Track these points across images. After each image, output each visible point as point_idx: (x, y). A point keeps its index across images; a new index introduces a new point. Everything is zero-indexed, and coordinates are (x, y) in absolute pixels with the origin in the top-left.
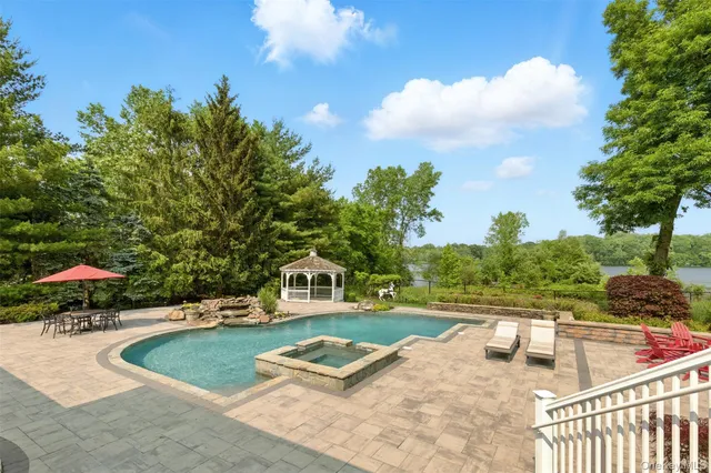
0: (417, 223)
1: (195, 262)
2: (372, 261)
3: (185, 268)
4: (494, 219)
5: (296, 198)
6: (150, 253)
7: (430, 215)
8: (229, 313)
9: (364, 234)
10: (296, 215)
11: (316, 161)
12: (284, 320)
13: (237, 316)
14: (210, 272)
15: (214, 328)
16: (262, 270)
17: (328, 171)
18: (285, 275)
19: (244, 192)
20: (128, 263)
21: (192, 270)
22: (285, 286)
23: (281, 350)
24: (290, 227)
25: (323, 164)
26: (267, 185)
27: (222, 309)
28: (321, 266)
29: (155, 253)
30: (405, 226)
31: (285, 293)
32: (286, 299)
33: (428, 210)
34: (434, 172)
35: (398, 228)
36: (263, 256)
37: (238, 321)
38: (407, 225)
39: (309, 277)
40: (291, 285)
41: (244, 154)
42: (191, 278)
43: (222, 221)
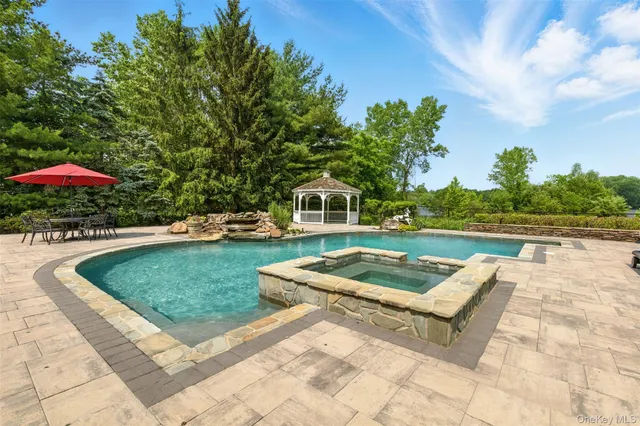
0: (422, 158)
1: (206, 181)
2: (379, 193)
3: (196, 187)
4: (498, 156)
5: (308, 118)
6: (161, 170)
7: (435, 150)
8: (236, 226)
9: (372, 164)
11: (329, 79)
12: (298, 235)
13: (245, 230)
14: (221, 191)
15: (217, 241)
16: (274, 192)
17: (341, 90)
18: (297, 197)
19: (255, 109)
20: (138, 179)
21: (204, 190)
22: (297, 209)
23: (300, 261)
24: (302, 147)
25: (336, 82)
26: (278, 104)
27: (228, 223)
28: (335, 186)
29: (165, 170)
30: (410, 162)
31: (297, 217)
32: (299, 222)
33: (433, 145)
34: (438, 105)
35: (403, 163)
36: (275, 178)
37: (245, 235)
38: (412, 161)
39: (323, 197)
40: (303, 208)
41: (254, 67)
42: (202, 199)
43: (232, 142)
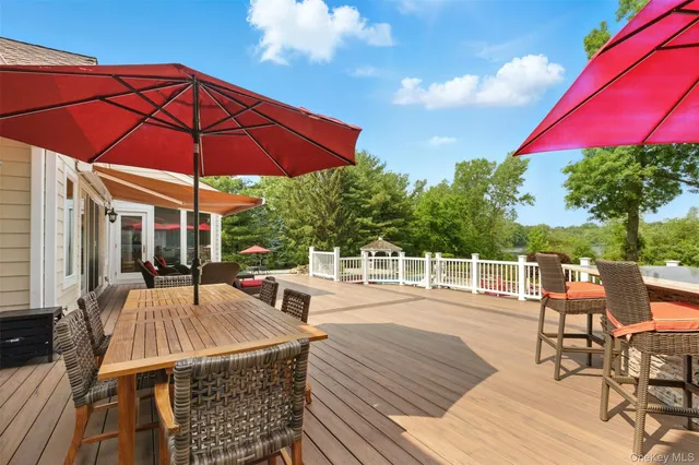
0: (509, 207)
5: (373, 201)
6: (288, 240)
7: (521, 199)
9: (439, 222)
10: (375, 212)
19: (337, 201)
20: (277, 245)
24: (368, 221)
26: (353, 195)
33: (519, 196)
36: (349, 240)
43: (324, 221)
